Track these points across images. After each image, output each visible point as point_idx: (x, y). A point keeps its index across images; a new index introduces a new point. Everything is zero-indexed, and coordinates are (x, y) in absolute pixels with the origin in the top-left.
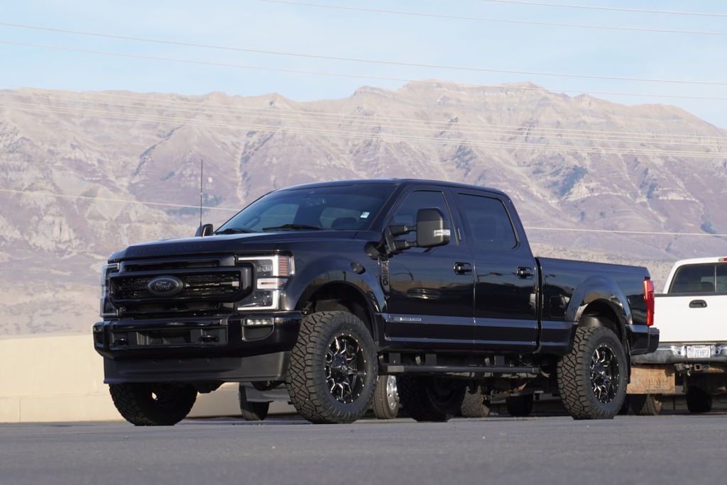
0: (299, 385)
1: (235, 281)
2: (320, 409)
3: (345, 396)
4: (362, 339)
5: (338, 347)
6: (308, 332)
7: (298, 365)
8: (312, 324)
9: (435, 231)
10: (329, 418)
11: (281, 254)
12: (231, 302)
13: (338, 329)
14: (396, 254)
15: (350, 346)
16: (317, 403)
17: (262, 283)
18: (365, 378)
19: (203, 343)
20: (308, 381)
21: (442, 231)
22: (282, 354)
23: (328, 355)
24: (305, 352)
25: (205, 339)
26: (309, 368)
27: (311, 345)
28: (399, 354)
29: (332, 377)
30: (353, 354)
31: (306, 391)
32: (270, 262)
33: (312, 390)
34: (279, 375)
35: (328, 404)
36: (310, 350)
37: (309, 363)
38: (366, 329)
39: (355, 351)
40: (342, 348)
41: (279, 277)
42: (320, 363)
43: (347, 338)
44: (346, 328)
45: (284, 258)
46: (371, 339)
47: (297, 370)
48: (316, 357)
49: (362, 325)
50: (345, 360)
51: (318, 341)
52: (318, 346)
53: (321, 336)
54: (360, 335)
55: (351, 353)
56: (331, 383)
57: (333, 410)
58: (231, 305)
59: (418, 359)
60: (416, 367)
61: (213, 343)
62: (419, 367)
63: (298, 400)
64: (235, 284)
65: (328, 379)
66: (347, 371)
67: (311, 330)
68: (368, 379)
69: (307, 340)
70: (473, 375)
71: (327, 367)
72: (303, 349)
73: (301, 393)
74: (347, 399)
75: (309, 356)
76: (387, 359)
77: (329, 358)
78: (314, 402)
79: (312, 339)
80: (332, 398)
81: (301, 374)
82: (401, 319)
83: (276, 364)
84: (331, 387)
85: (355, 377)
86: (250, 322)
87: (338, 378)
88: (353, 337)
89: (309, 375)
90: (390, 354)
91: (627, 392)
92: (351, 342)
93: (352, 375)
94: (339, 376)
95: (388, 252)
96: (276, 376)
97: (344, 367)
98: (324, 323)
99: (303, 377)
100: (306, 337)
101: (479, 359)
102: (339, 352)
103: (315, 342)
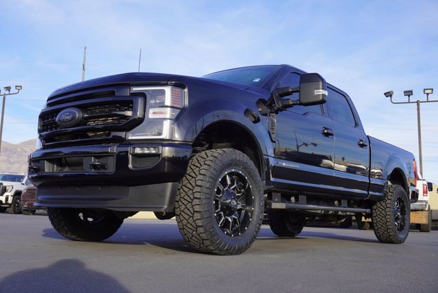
0: (187, 217)
1: (129, 110)
2: (207, 243)
3: (233, 229)
4: (252, 177)
5: (229, 182)
6: (199, 165)
7: (186, 197)
8: (203, 158)
9: (315, 91)
10: (216, 252)
11: (175, 85)
12: (123, 131)
13: (230, 165)
14: (281, 111)
15: (240, 183)
16: (204, 236)
17: (154, 113)
18: (252, 212)
19: (93, 170)
20: (196, 214)
21: (321, 90)
22: (170, 185)
23: (218, 189)
24: (194, 184)
25: (95, 167)
26: (198, 200)
27: (200, 177)
28: (280, 194)
29: (221, 210)
30: (243, 190)
31: (193, 224)
32: (163, 92)
33: (199, 223)
34: (166, 207)
35: (215, 238)
36: (199, 183)
37: (197, 195)
38: (255, 168)
39: (244, 187)
40: (232, 184)
41: (171, 107)
42: (208, 196)
43: (238, 174)
44: (237, 165)
45: (178, 90)
46: (259, 178)
47: (186, 202)
48: (205, 190)
49: (251, 164)
50: (235, 195)
51: (208, 174)
52: (207, 179)
53: (211, 170)
54: (249, 173)
55: (240, 189)
56: (220, 216)
57: (220, 243)
58: (122, 134)
59: (293, 199)
60: (291, 205)
61: (102, 171)
62: (294, 205)
63: (186, 232)
64: (129, 113)
65: (217, 213)
66: (236, 206)
67: (202, 163)
68: (256, 213)
69: (197, 173)
70: (323, 212)
71: (217, 201)
72: (192, 181)
73: (188, 225)
74: (236, 232)
75: (197, 189)
76: (270, 197)
77: (219, 191)
78: (201, 235)
79: (202, 172)
80: (219, 231)
81: (189, 206)
82: (284, 164)
83: (162, 195)
84: (220, 221)
85: (243, 212)
86: (138, 151)
87: (228, 212)
88: (243, 174)
89: (197, 208)
90: (273, 193)
91: (411, 222)
92: (241, 178)
93: (240, 210)
94: (228, 210)
95: (276, 108)
96: (162, 208)
97: (234, 201)
98: (215, 157)
99: (191, 209)
100: (196, 170)
101: (330, 201)
102: (229, 187)
103: (204, 175)
